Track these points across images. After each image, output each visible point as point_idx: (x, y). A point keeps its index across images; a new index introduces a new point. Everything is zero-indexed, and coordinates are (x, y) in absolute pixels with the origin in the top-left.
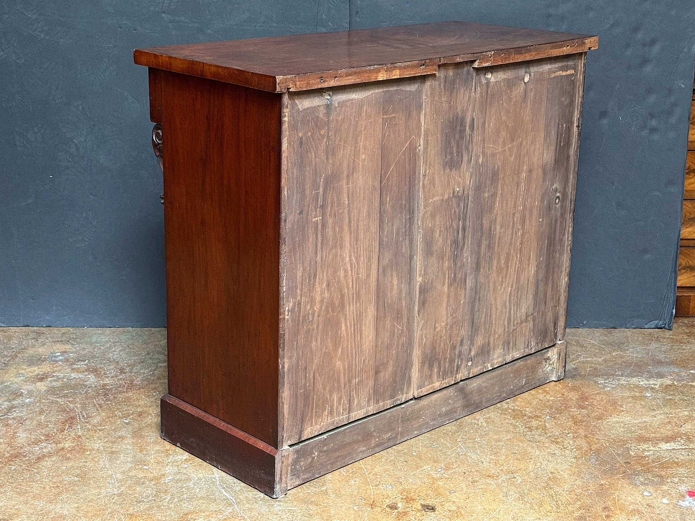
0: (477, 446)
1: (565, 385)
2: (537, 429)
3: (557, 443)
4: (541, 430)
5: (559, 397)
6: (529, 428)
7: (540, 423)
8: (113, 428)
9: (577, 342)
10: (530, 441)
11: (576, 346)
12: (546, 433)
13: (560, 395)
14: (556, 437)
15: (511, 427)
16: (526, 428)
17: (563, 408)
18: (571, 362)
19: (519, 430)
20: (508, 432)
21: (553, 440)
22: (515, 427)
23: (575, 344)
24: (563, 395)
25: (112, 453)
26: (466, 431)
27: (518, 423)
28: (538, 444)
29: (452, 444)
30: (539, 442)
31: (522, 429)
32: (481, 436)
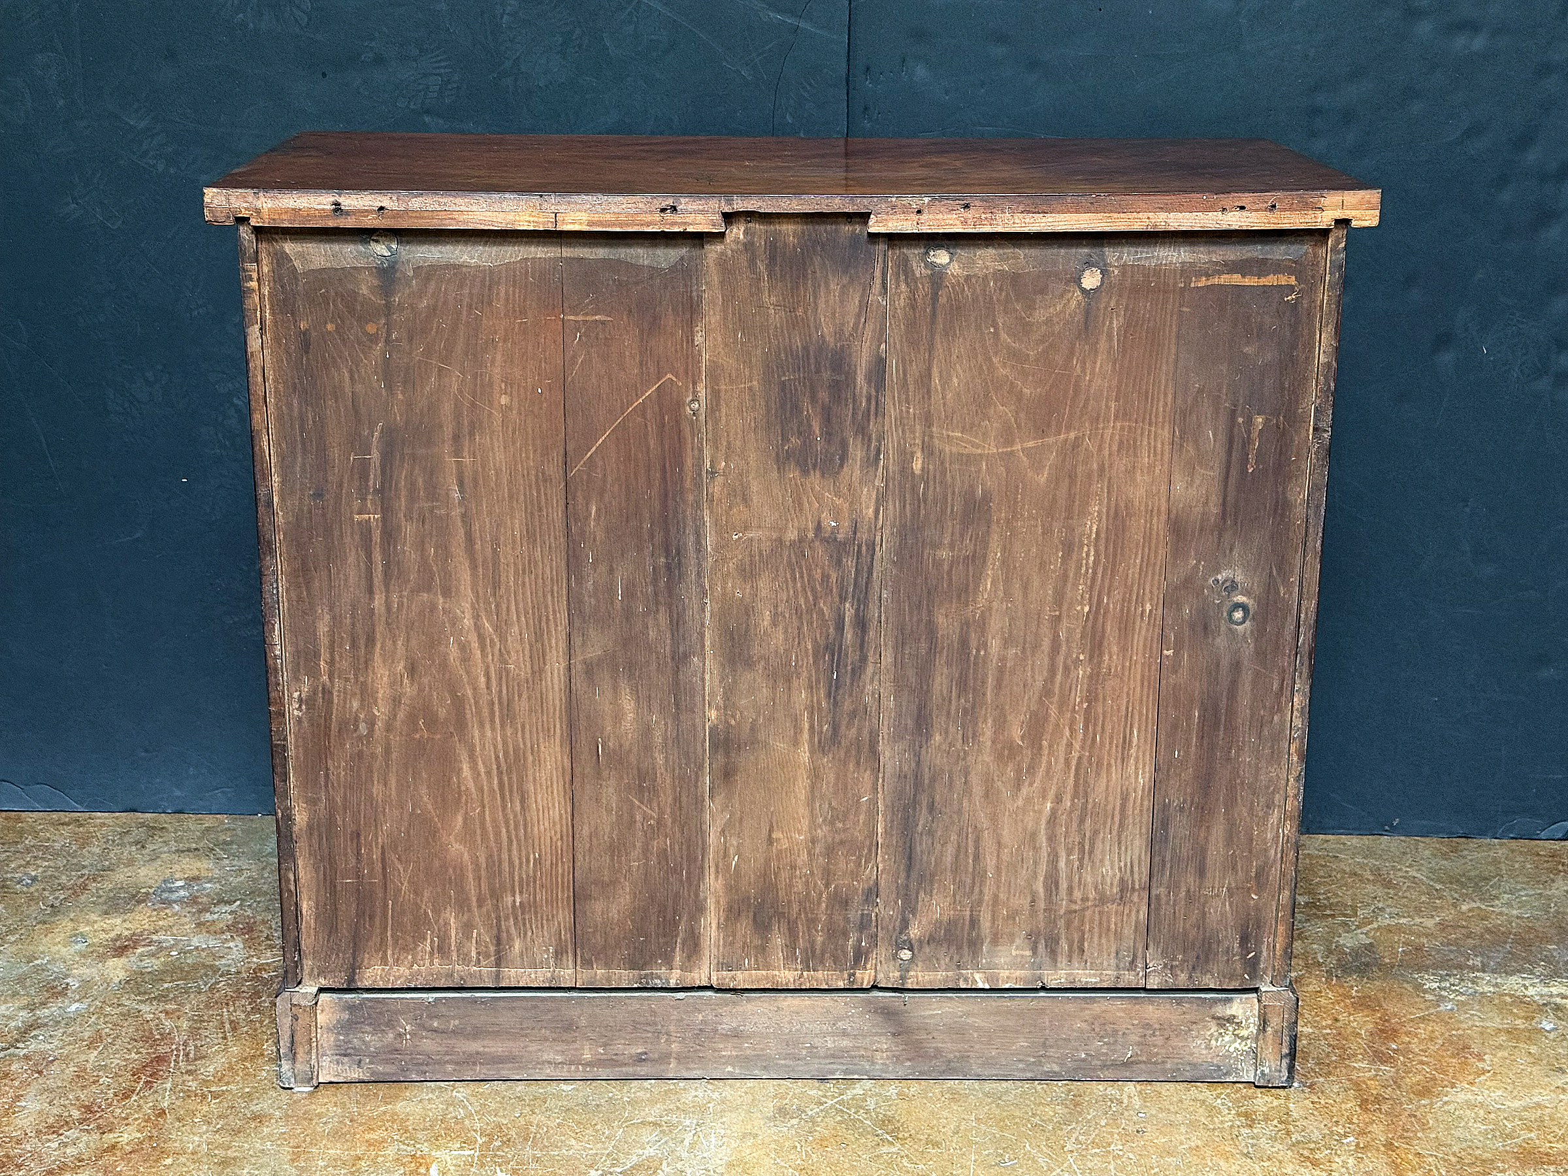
0: (1112, 1167)
1: (1341, 991)
2: (1267, 1119)
3: (1315, 1164)
4: (1275, 1122)
5: (1325, 1027)
6: (1247, 1115)
7: (1276, 1103)
8: (247, 1090)
9: (1376, 871)
10: (1247, 1155)
11: (1374, 882)
12: (1288, 1133)
13: (1330, 1022)
14: (1312, 1146)
15: (1201, 1110)
16: (1238, 1115)
17: (1334, 1058)
18: (1358, 927)
19: (1222, 1122)
20: (1193, 1125)
21: (1306, 1153)
22: (1212, 1111)
23: (1371, 878)
24: (1337, 1020)
25: (224, 1163)
26: (1088, 1121)
27: (1219, 1101)
28: (1265, 1164)
29: (1051, 1158)
30: (1269, 1159)
31: (1229, 1118)
32: (1126, 1137)
